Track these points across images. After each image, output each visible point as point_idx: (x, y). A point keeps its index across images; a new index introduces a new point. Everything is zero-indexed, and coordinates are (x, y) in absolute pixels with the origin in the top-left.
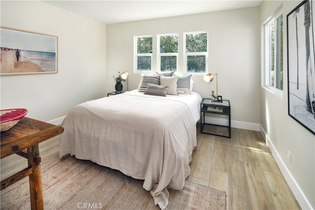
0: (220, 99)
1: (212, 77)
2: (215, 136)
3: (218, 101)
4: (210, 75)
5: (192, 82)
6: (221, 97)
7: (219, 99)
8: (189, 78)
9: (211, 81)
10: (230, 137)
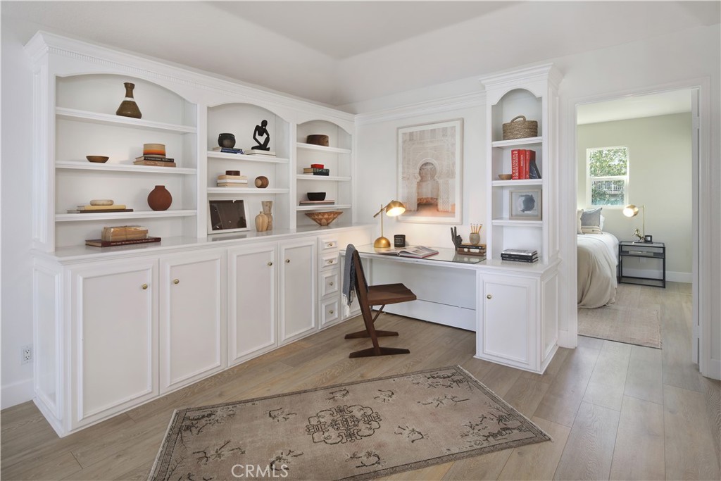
0: (649, 239)
1: (636, 210)
2: (640, 286)
3: (646, 241)
4: (633, 207)
5: (602, 218)
6: (651, 237)
7: (647, 240)
8: (598, 212)
9: (635, 215)
10: (664, 287)
